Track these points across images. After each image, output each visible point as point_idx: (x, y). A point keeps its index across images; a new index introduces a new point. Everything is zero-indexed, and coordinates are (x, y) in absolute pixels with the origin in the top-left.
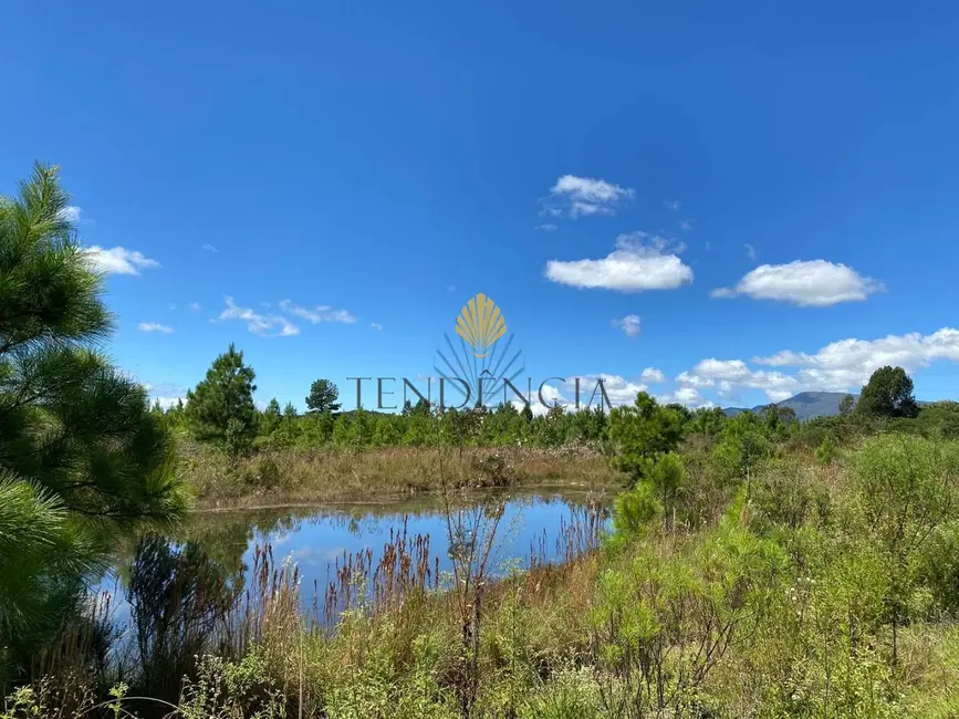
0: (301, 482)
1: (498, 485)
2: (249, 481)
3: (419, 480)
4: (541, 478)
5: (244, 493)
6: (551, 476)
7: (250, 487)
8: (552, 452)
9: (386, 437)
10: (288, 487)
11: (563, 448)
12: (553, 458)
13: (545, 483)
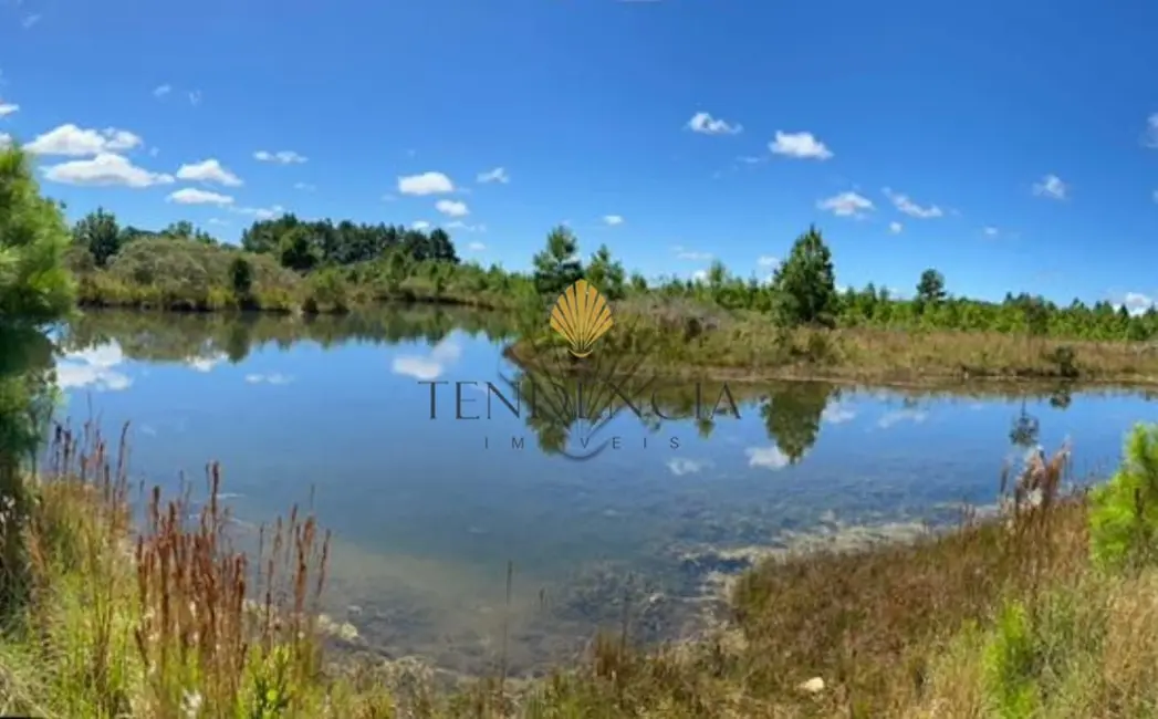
0: (849, 357)
1: (1064, 376)
2: (795, 352)
3: (976, 364)
4: (1115, 373)
5: (786, 362)
6: (1129, 370)
7: (793, 358)
8: (1135, 347)
9: (973, 322)
10: (833, 360)
11: (1147, 345)
12: (1134, 353)
13: (1120, 377)
